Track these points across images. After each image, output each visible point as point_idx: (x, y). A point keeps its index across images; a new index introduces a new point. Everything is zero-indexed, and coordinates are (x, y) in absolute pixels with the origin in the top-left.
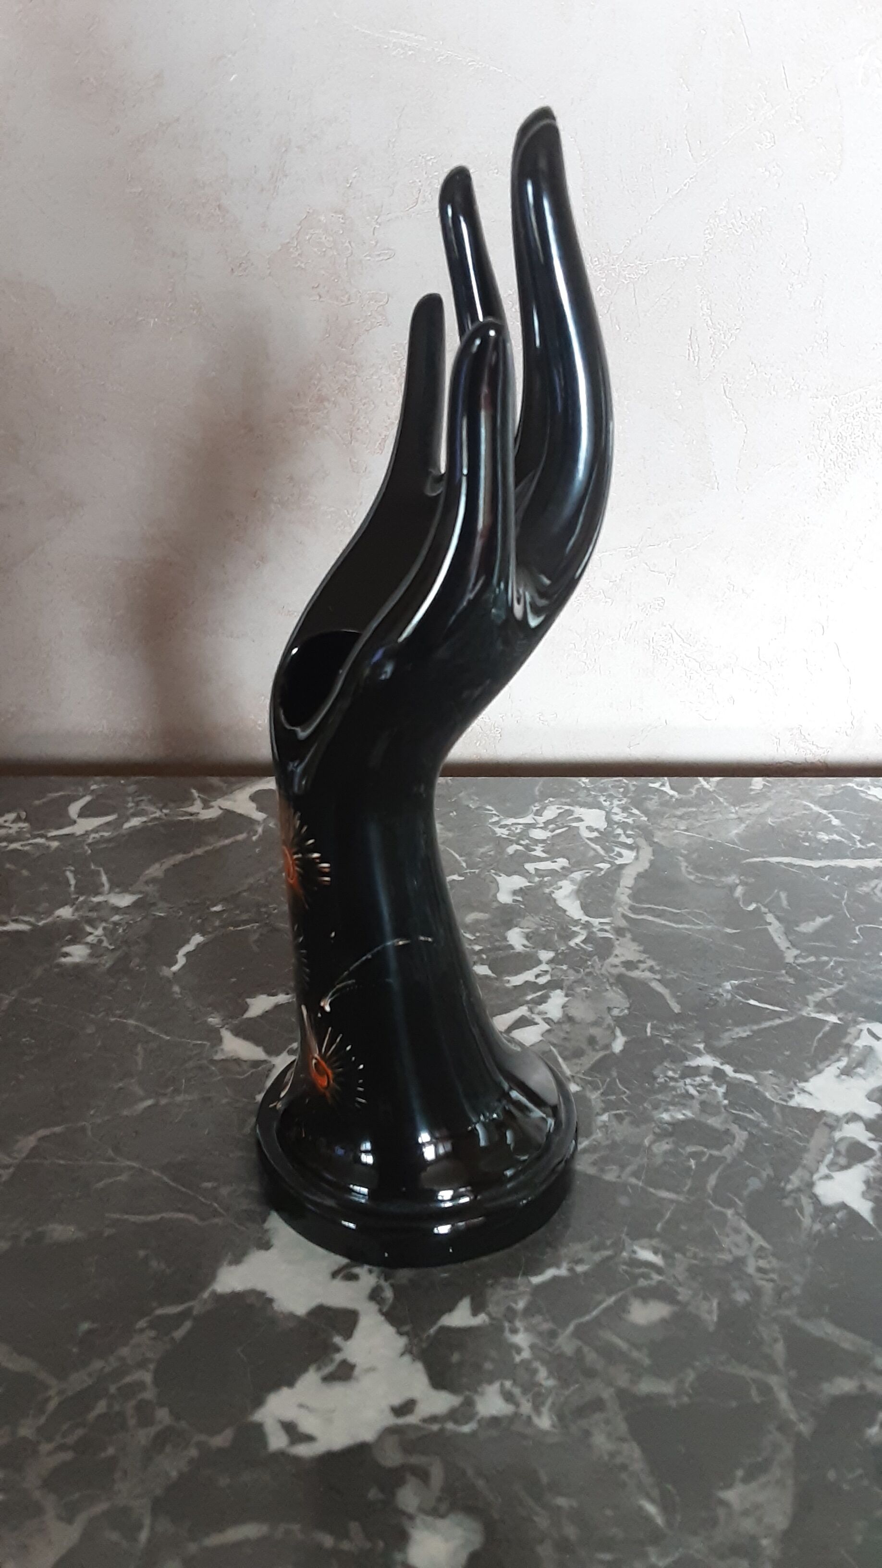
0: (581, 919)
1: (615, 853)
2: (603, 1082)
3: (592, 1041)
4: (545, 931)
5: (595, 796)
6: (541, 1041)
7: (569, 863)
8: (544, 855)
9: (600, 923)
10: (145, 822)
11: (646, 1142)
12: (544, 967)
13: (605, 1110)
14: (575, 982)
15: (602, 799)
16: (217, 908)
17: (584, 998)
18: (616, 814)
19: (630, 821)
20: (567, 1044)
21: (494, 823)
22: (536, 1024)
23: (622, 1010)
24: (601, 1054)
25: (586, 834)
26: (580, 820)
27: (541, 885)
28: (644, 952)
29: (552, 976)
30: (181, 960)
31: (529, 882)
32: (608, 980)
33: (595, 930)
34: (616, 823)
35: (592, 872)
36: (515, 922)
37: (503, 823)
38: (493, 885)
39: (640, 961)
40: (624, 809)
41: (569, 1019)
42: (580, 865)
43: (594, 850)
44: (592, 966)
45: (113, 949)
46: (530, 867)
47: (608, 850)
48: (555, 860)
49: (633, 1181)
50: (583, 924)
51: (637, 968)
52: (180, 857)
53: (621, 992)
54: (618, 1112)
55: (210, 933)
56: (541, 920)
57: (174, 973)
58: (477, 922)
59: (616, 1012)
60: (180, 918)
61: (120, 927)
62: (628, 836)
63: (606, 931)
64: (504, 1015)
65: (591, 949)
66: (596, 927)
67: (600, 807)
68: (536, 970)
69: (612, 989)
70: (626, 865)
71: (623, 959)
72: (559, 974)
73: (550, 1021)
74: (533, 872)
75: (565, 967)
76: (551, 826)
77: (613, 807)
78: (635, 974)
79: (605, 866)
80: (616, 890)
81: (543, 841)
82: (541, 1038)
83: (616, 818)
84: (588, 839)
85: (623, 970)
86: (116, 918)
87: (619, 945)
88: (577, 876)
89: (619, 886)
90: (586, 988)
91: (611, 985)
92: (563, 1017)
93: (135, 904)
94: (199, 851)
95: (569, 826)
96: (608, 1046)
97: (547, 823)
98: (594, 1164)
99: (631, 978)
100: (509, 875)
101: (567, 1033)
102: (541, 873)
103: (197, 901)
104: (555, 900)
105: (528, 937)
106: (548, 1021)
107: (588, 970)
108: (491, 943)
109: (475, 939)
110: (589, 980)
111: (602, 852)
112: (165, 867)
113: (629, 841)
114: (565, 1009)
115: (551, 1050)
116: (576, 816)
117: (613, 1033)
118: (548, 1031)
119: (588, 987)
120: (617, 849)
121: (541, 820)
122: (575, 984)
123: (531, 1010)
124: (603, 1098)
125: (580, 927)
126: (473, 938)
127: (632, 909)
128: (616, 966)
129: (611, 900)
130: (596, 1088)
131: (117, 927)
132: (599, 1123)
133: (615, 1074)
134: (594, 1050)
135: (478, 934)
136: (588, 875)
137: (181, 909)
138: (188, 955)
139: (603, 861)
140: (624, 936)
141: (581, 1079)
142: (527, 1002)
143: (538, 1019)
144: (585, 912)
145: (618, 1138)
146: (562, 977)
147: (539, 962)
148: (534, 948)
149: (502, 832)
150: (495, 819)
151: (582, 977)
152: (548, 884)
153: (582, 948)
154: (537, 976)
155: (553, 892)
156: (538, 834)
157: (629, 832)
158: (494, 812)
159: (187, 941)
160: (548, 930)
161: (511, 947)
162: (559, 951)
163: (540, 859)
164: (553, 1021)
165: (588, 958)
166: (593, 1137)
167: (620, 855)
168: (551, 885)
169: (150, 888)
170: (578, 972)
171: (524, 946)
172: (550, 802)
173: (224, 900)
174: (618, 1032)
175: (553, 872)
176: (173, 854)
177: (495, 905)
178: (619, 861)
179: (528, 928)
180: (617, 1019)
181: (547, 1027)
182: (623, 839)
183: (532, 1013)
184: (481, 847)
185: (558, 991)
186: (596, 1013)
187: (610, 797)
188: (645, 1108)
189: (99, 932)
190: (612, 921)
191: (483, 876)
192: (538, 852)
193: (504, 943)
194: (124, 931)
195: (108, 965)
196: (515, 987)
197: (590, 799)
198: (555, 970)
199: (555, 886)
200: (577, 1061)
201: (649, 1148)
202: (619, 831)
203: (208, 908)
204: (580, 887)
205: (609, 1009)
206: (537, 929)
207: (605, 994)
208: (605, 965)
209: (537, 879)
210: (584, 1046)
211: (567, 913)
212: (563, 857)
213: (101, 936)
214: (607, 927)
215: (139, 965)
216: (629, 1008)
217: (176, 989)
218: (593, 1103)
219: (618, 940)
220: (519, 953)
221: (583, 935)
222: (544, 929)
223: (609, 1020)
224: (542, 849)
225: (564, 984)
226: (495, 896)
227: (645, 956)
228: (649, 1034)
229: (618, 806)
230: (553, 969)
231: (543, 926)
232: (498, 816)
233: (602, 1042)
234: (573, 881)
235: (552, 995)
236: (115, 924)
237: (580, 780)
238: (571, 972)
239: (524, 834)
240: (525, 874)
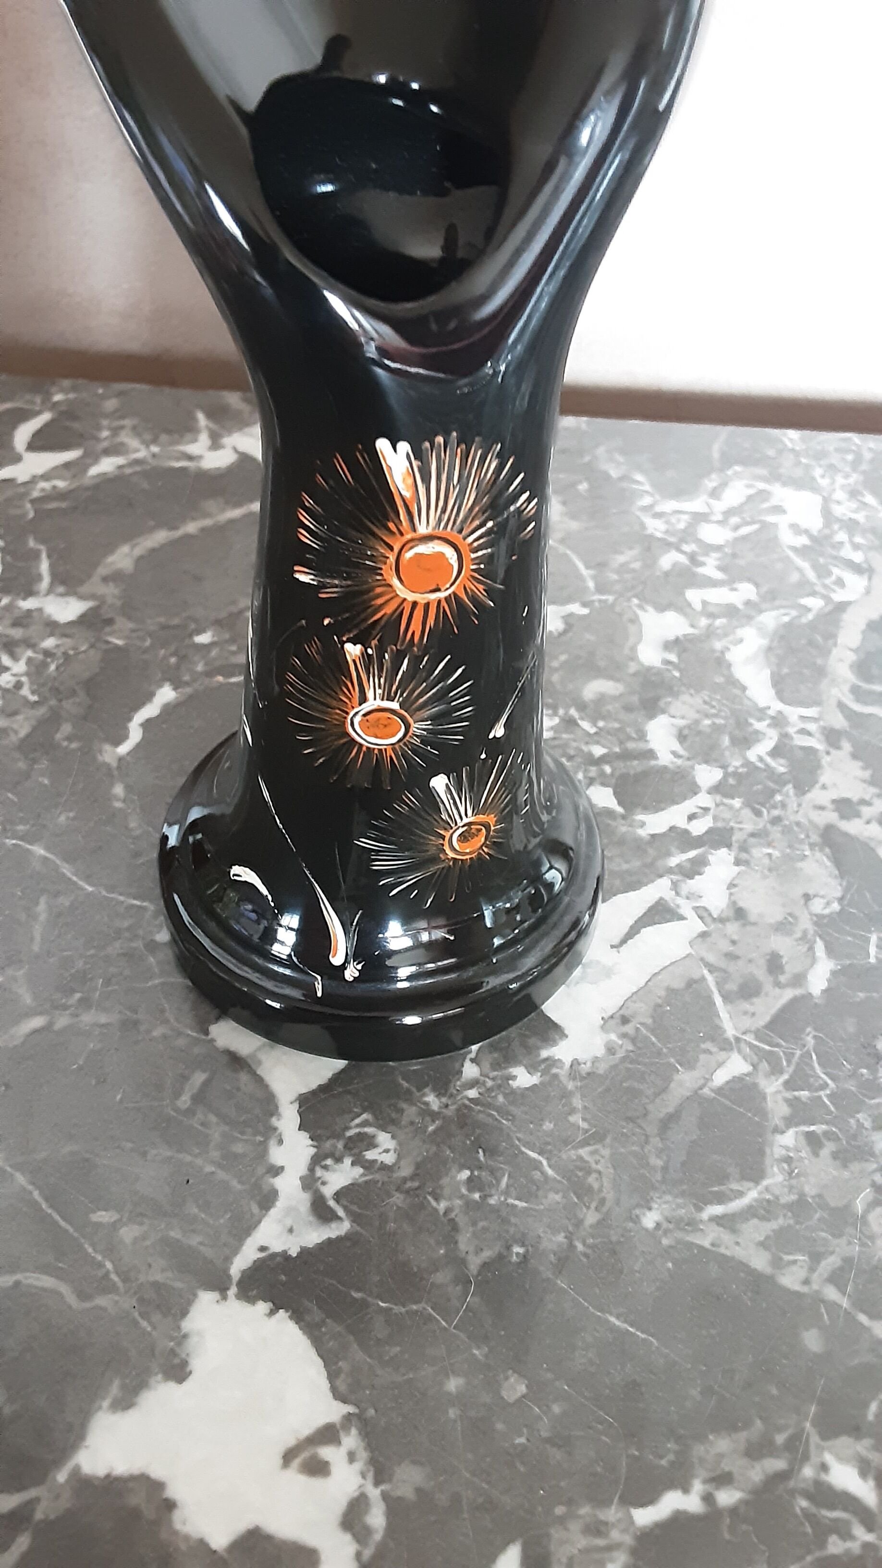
0: (769, 708)
1: (834, 578)
2: (789, 1056)
3: (774, 964)
4: (710, 726)
5: (807, 467)
6: (688, 956)
7: (758, 594)
8: (719, 575)
9: (802, 718)
10: (120, 467)
11: (859, 1206)
12: (703, 799)
13: (790, 1122)
14: (753, 835)
15: (818, 472)
16: (204, 638)
17: (766, 872)
18: (839, 503)
19: (860, 517)
20: (732, 967)
21: (645, 509)
22: (682, 918)
23: (828, 904)
24: (789, 994)
25: (788, 538)
26: (779, 510)
27: (710, 633)
28: (872, 782)
29: (715, 818)
30: (135, 734)
31: (692, 626)
32: (808, 836)
33: (791, 730)
34: (838, 520)
35: (794, 613)
36: (662, 704)
37: (658, 509)
38: (632, 629)
39: (864, 802)
40: (854, 494)
41: (739, 914)
42: (774, 598)
43: (799, 570)
44: (784, 805)
45: (36, 702)
46: (694, 596)
47: (823, 572)
48: (735, 586)
49: (832, 1293)
50: (773, 718)
51: (858, 815)
52: (161, 537)
53: (828, 864)
54: (812, 1128)
55: (187, 684)
56: (705, 702)
57: (121, 759)
58: (602, 699)
59: (817, 906)
60: (146, 651)
61: (52, 662)
62: (856, 547)
63: (809, 734)
64: (631, 894)
65: (782, 770)
66: (794, 726)
67: (815, 488)
68: (689, 806)
69: (813, 855)
70: (849, 603)
71: (835, 794)
72: (727, 815)
73: (705, 914)
74: (698, 607)
75: (737, 803)
76: (734, 520)
77: (834, 490)
78: (853, 827)
79: (815, 603)
80: (829, 652)
81: (718, 548)
82: (689, 950)
83: (838, 511)
84: (795, 549)
85: (831, 817)
86: (49, 643)
87: (830, 764)
88: (770, 619)
89: (835, 645)
90: (770, 851)
91: (812, 846)
92: (728, 906)
93: (84, 620)
94: (191, 528)
95: (760, 521)
96: (799, 979)
97: (728, 513)
98: (763, 1245)
99: (846, 835)
100: (661, 608)
101: (734, 942)
102: (711, 609)
103: (176, 621)
104: (729, 666)
105: (682, 737)
106: (702, 913)
107: (776, 812)
108: (621, 743)
109: (596, 733)
110: (775, 832)
111: (811, 575)
112: (138, 551)
113: (858, 557)
114: (733, 890)
115: (703, 979)
116: (774, 502)
117: (811, 949)
118: (703, 935)
119: (774, 847)
120: (836, 571)
121: (719, 507)
122: (752, 840)
123: (675, 886)
124: (788, 1095)
125: (767, 722)
126: (593, 730)
127: (855, 691)
128: (822, 808)
129: (821, 672)
130: (776, 1070)
131: (49, 660)
132: (778, 1152)
133: (810, 1041)
134: (778, 984)
135: (601, 724)
136: (786, 619)
137: (151, 635)
138: (147, 725)
139: (814, 594)
140: (838, 748)
141: (751, 1046)
142: (670, 871)
143: (686, 908)
144: (777, 693)
145: (810, 1190)
146: (732, 824)
147: (694, 789)
148: (688, 759)
149: (655, 527)
150: (647, 501)
151: (765, 826)
152: (719, 631)
153: (767, 765)
154: (691, 817)
155: (728, 649)
156: (711, 533)
157: (858, 539)
158: (647, 487)
159: (149, 697)
160: (714, 724)
161: (650, 754)
162: (731, 769)
163: (714, 583)
164: (710, 915)
165: (777, 787)
166: (765, 1183)
167: (840, 583)
168: (726, 635)
169: (111, 591)
170: (758, 814)
171: (674, 753)
172: (736, 473)
173: (218, 623)
174: (820, 947)
175: (731, 611)
176: (152, 530)
177: (633, 668)
178: (839, 596)
179: (683, 718)
180: (819, 921)
181: (701, 927)
182: (848, 552)
183: (677, 894)
184: (622, 553)
185: (724, 851)
186: (784, 905)
187: (832, 469)
188: (860, 1125)
189: (20, 667)
190: (821, 713)
191: (618, 609)
192: (710, 568)
193: (641, 746)
194: (57, 668)
195: (23, 733)
196: (653, 836)
197: (799, 472)
198: (721, 807)
199: (731, 638)
200: (746, 1006)
201: (864, 1219)
202: (842, 536)
203: (191, 636)
204: (772, 641)
205: (807, 897)
206: (697, 722)
207: (800, 865)
208: (804, 805)
209: (704, 622)
210: (760, 973)
211: (747, 692)
212: (749, 580)
213: (22, 675)
214: (812, 727)
215: (69, 739)
216: (841, 900)
217: (119, 790)
218: (770, 1104)
219: (828, 753)
220: (665, 768)
221: (771, 738)
222: (707, 722)
223: (805, 923)
224: (717, 563)
225: (734, 838)
226: (633, 649)
227: (873, 790)
228: (872, 960)
229: (843, 487)
230: (717, 805)
231: (707, 716)
232: (652, 495)
233: (791, 969)
234: (761, 629)
235: (710, 857)
236: (47, 653)
237: (785, 435)
238: (747, 813)
239: (688, 534)
240: (684, 608)
